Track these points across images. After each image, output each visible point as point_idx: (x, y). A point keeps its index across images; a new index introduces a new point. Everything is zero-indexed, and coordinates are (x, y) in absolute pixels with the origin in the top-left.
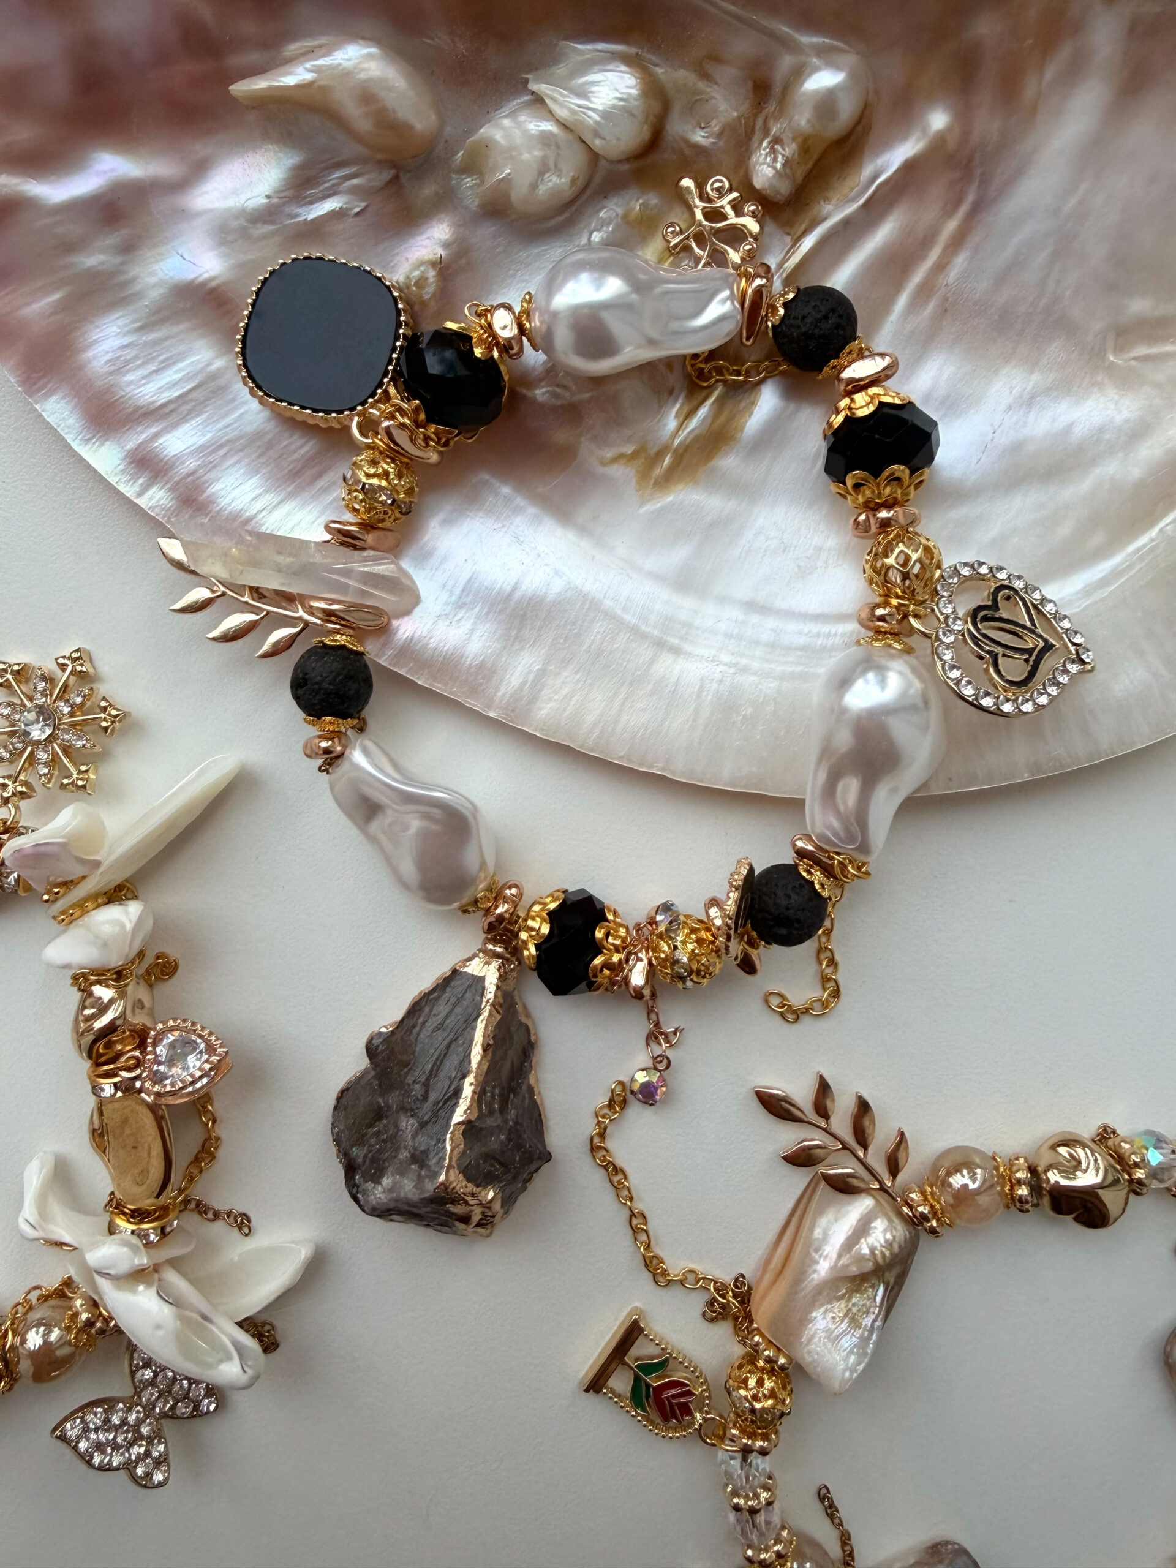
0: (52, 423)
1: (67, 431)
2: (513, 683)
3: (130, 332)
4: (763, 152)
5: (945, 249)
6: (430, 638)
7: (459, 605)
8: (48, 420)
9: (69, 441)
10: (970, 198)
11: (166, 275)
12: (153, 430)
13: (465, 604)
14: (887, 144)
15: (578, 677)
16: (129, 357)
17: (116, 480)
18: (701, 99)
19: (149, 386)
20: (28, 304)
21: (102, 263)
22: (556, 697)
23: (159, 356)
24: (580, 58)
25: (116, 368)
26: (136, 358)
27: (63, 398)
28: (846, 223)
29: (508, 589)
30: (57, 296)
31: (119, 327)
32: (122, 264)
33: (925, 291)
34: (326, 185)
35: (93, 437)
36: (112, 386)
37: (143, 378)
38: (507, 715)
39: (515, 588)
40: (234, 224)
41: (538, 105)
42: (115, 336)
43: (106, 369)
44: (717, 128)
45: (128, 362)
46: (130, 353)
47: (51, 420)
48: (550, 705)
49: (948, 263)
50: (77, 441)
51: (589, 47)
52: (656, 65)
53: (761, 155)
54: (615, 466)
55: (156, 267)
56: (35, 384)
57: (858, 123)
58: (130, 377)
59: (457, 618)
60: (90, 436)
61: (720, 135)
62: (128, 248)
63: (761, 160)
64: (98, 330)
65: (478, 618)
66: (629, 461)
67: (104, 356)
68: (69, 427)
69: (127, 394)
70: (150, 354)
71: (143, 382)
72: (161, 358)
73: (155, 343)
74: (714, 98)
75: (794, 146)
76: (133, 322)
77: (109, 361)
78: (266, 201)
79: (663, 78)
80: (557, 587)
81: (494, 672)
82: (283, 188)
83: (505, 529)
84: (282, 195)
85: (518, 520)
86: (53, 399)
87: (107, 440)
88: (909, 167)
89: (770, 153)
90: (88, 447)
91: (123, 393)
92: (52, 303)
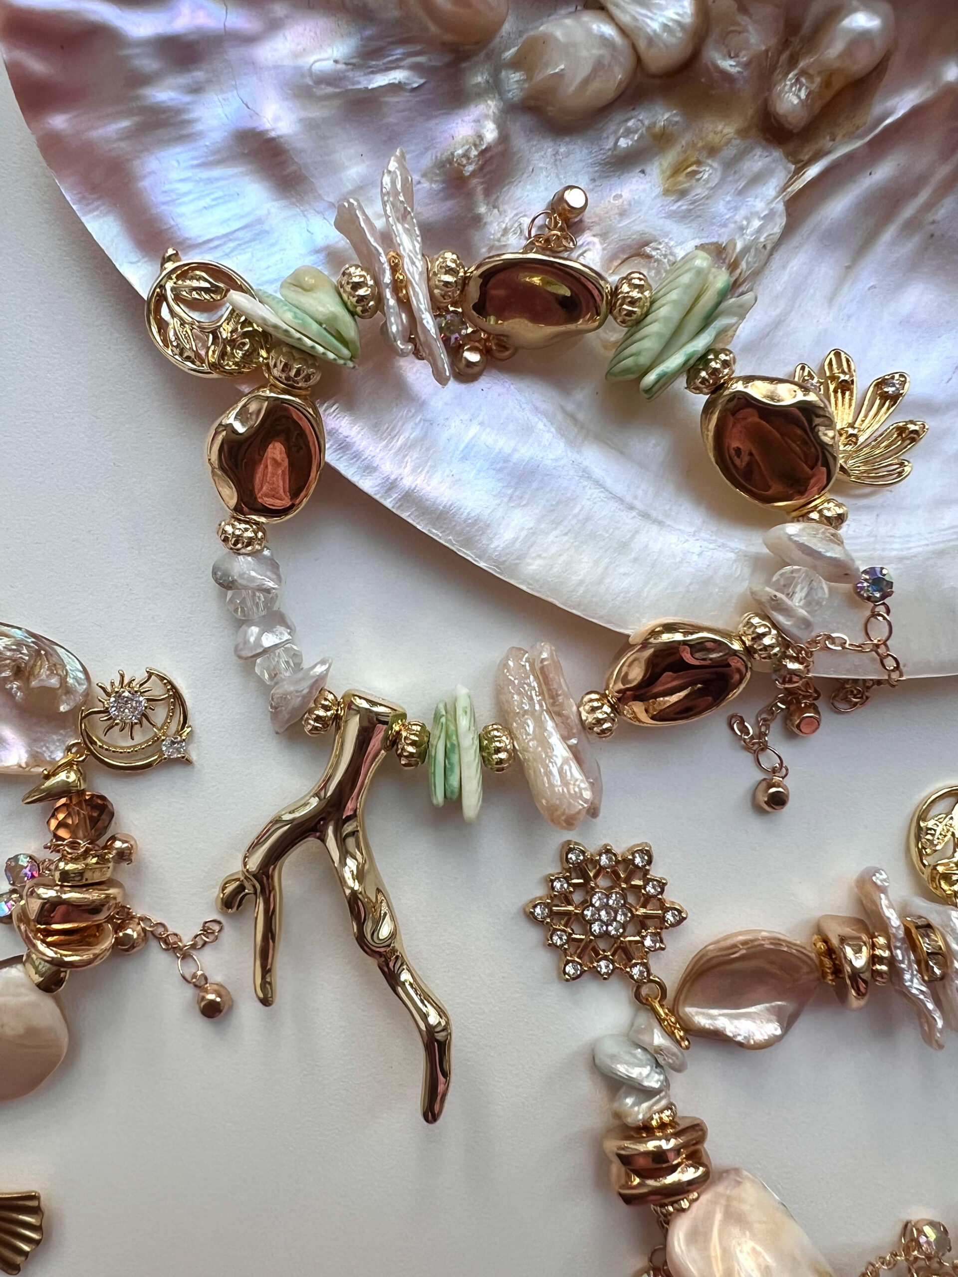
2: (506, 537)
3: (187, 168)
4: (788, 83)
5: (935, 191)
9: (115, 262)
11: (228, 119)
14: (897, 89)
15: (566, 538)
18: (735, 31)
19: (198, 220)
20: (95, 127)
21: (172, 100)
22: (544, 555)
23: (209, 194)
25: (168, 199)
26: (189, 193)
28: (849, 157)
30: (125, 124)
32: (188, 103)
33: (912, 226)
34: (390, 58)
35: (138, 262)
36: (165, 215)
38: (497, 567)
40: (301, 81)
41: (598, 12)
44: (745, 59)
46: (183, 187)
48: (539, 562)
49: (937, 203)
53: (786, 85)
56: (87, 205)
58: (183, 209)
60: (134, 260)
61: (747, 65)
62: (196, 90)
63: (787, 88)
64: (156, 162)
69: (176, 225)
70: (203, 191)
71: (195, 215)
72: (213, 196)
73: (210, 181)
74: (747, 31)
75: (818, 80)
76: (194, 158)
78: (334, 65)
79: (711, 3)
81: (489, 526)
82: (349, 55)
84: (348, 61)
88: (916, 112)
89: (796, 83)
91: (172, 223)
92: (119, 130)
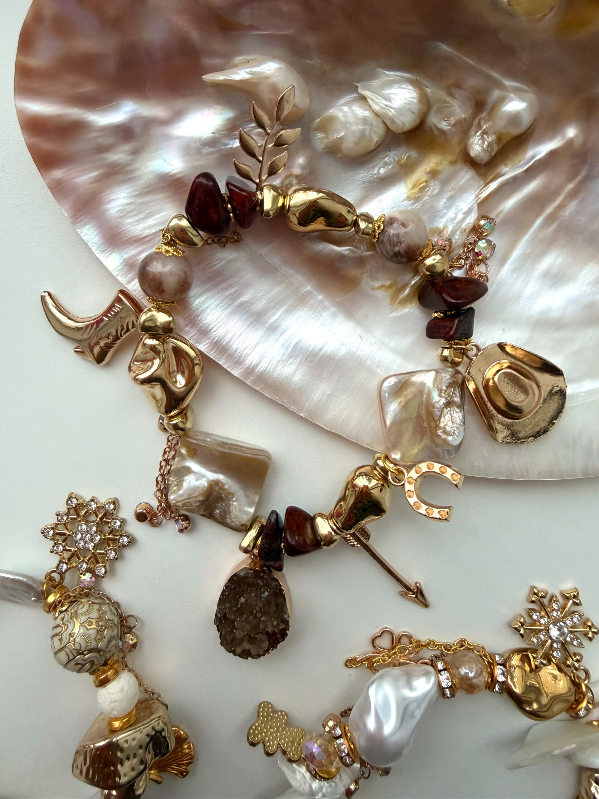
0: (85, 241)
1: (93, 245)
2: (315, 400)
3: (131, 197)
4: (477, 138)
5: (565, 198)
6: (274, 372)
7: (290, 356)
8: (84, 238)
9: (93, 250)
10: (583, 173)
11: (154, 168)
12: (139, 249)
13: (293, 355)
14: (541, 141)
15: (349, 399)
16: (130, 210)
17: (117, 274)
18: (447, 106)
19: (139, 226)
20: (79, 176)
21: (122, 159)
22: (337, 409)
23: (146, 210)
24: (386, 79)
25: (121, 215)
26: (133, 210)
27: (92, 227)
28: (514, 179)
29: (317, 351)
30: (95, 174)
31: (126, 193)
32: (132, 160)
33: (551, 218)
35: (106, 250)
36: (119, 224)
37: (137, 221)
38: (309, 415)
39: (321, 350)
40: (193, 145)
41: (363, 102)
42: (124, 198)
43: (117, 215)
44: (453, 122)
45: (130, 212)
46: (131, 208)
47: (85, 238)
48: (334, 413)
49: (566, 205)
50: (98, 251)
51: (392, 73)
52: (427, 87)
53: (475, 139)
54: (379, 291)
55: (149, 163)
56: (77, 219)
57: (528, 129)
58: (129, 221)
59: (288, 363)
60: (105, 249)
61: (454, 125)
62: (136, 152)
63: (475, 142)
64: (115, 194)
65: (300, 363)
66: (387, 289)
67: (116, 208)
68: (94, 243)
69: (127, 229)
71: (136, 223)
72: (147, 212)
73: (144, 203)
74: (454, 106)
75: (494, 137)
76: (134, 191)
77: (119, 211)
78: (211, 135)
79: (430, 94)
80: (343, 351)
81: (306, 393)
82: (221, 129)
83: (318, 318)
84: (221, 133)
85: (325, 314)
86: (87, 227)
87: (114, 252)
88: (552, 154)
89: (481, 138)
90: (103, 255)
91: (125, 228)
92: (92, 177)
